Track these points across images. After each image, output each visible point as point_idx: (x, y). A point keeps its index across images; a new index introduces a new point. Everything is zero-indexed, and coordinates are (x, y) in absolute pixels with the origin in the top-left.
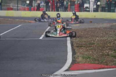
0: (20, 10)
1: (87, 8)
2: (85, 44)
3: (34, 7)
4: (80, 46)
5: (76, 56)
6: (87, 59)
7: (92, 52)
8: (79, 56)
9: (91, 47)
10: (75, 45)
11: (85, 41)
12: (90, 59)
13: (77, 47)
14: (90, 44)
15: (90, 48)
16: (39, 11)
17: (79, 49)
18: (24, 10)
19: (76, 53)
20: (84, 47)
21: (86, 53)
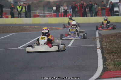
0: (47, 16)
1: (117, 11)
2: (115, 50)
4: (111, 53)
5: (107, 63)
6: (119, 65)
8: (110, 63)
10: (106, 51)
11: (116, 47)
13: (108, 53)
17: (110, 55)
18: (51, 16)
19: (107, 60)
20: (116, 53)
21: (117, 60)
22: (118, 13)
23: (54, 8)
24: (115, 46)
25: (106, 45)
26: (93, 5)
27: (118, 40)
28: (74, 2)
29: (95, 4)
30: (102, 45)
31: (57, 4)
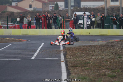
0: (10, 28)
1: (81, 24)
2: (80, 64)
3: (25, 24)
4: (74, 66)
5: (71, 77)
6: (83, 79)
7: (88, 72)
8: (74, 77)
9: (87, 66)
10: (70, 65)
11: (80, 61)
12: (86, 80)
13: (72, 67)
14: (85, 63)
15: (85, 68)
16: (30, 28)
17: (75, 69)
18: (15, 27)
19: (71, 74)
20: (80, 67)
21: (81, 73)
22: (82, 26)
23: (18, 19)
24: (79, 59)
25: (70, 58)
26: (58, 17)
27: (83, 53)
28: (38, 14)
29: (60, 16)
30: (66, 58)
31: (21, 15)
